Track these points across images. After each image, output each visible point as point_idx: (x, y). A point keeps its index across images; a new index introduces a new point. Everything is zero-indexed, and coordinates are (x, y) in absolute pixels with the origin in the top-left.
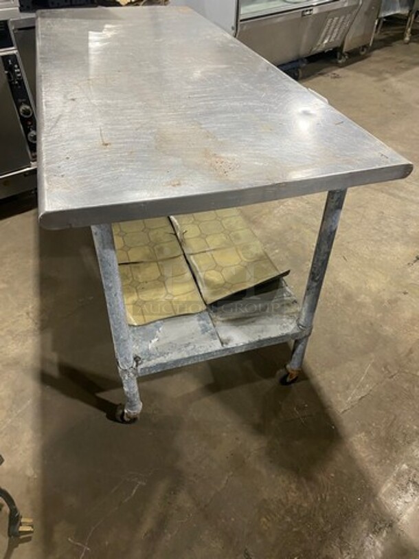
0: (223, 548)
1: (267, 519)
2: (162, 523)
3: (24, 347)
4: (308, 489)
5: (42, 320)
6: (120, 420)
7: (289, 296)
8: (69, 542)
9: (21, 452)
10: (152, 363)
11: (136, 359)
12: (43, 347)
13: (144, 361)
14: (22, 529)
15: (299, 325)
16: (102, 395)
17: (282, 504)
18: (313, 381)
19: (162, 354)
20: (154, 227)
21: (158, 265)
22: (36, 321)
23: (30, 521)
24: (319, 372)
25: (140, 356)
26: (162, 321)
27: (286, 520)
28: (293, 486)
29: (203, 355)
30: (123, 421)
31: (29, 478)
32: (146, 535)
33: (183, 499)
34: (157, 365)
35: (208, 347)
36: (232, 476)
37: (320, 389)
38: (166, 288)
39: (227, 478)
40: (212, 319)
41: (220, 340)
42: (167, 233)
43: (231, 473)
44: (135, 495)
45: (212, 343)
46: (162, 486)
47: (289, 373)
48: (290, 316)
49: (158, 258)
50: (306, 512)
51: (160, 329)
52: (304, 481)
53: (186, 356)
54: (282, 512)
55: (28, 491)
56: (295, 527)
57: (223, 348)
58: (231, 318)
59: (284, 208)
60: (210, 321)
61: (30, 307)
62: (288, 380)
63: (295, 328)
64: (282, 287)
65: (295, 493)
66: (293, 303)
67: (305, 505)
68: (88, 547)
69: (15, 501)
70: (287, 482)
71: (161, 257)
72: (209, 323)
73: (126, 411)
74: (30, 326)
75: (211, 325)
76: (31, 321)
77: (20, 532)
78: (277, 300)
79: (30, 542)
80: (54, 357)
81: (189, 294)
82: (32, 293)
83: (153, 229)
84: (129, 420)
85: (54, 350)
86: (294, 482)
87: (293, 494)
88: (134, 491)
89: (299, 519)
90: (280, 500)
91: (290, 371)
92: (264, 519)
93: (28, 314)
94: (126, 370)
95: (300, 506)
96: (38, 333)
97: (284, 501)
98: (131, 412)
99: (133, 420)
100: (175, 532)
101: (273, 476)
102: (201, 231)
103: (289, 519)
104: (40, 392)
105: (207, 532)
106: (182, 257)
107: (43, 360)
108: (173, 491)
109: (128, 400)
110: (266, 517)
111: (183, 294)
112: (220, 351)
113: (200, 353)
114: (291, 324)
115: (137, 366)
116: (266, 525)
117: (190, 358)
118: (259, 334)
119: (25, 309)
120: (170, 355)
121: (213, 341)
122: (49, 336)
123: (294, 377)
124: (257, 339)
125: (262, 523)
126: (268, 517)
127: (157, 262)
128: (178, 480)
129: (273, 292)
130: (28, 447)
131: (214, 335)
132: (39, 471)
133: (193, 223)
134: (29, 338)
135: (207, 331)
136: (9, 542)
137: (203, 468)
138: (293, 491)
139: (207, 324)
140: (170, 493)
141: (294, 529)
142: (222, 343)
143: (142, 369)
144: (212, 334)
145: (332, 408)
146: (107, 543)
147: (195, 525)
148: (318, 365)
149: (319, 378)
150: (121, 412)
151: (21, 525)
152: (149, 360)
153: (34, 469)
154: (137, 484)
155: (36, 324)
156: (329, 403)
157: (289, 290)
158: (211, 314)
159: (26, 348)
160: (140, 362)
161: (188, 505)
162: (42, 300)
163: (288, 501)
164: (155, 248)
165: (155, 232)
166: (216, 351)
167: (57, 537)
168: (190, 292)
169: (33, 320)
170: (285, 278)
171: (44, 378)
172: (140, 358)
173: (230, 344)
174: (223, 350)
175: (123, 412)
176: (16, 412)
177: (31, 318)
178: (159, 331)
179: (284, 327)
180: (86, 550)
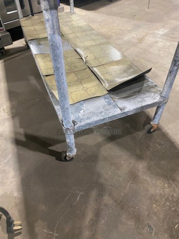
0: (135, 224)
1: (156, 205)
2: (97, 214)
3: (4, 127)
4: (174, 186)
5: (12, 113)
6: (64, 160)
7: (152, 83)
8: (45, 232)
9: (9, 183)
10: (83, 123)
11: (74, 122)
12: (14, 126)
13: (78, 123)
14: (15, 228)
15: (161, 97)
16: (51, 148)
17: (163, 196)
18: (163, 130)
19: (88, 118)
20: (69, 56)
21: (75, 74)
22: (9, 114)
23: (19, 222)
24: (165, 126)
25: (75, 120)
26: (84, 102)
27: (167, 204)
28: (166, 185)
29: (111, 117)
30: (66, 160)
31: (16, 198)
32: (89, 222)
33: (107, 199)
34: (86, 124)
35: (114, 112)
36: (131, 183)
37: (168, 134)
38: (82, 85)
39: (129, 185)
40: (112, 98)
41: (119, 108)
42: (76, 58)
43: (131, 182)
44: (79, 200)
45: (116, 110)
46: (94, 194)
47: (152, 127)
48: (156, 92)
49: (74, 71)
50: (176, 198)
51: (84, 105)
52: (171, 182)
53: (102, 118)
54: (163, 200)
55: (16, 205)
56: (173, 208)
57: (122, 112)
58: (122, 96)
59: (129, 51)
60: (111, 99)
61: (5, 107)
62: (152, 130)
63: (160, 99)
64: (147, 79)
65: (168, 189)
66: (155, 86)
67: (175, 195)
68: (56, 233)
69: (9, 212)
70: (162, 184)
71: (76, 70)
72: (111, 100)
73: (67, 154)
74: (6, 116)
75: (112, 101)
76: (6, 114)
77: (14, 230)
78: (146, 86)
79: (21, 235)
80: (22, 131)
81: (96, 86)
82: (5, 100)
83: (69, 57)
84: (69, 159)
85: (21, 127)
86: (166, 183)
87: (167, 190)
88: (78, 198)
89: (174, 203)
90: (161, 194)
91: (153, 125)
92: (155, 205)
93: (4, 110)
94: (68, 128)
95: (172, 196)
96: (11, 119)
97: (163, 194)
98: (71, 154)
99: (72, 159)
100: (106, 219)
101: (154, 181)
102: (95, 56)
103: (168, 204)
104: (16, 150)
105: (124, 216)
106: (88, 69)
107: (16, 133)
108: (100, 195)
109: (69, 147)
110: (155, 204)
111: (93, 87)
112: (120, 114)
113: (110, 116)
114: (157, 96)
115: (74, 125)
116: (157, 209)
117: (104, 119)
118: (141, 103)
119: (2, 108)
120: (92, 118)
121: (115, 109)
122: (17, 120)
123: (155, 129)
124: (141, 106)
125: (154, 207)
126: (157, 204)
127: (74, 72)
128: (102, 189)
129: (143, 82)
130: (13, 180)
131: (116, 106)
132: (21, 193)
133: (90, 53)
134: (6, 122)
135: (111, 104)
136: (8, 236)
137: (115, 181)
138: (166, 188)
139: (110, 101)
140: (99, 197)
141: (173, 209)
142: (121, 110)
143: (77, 127)
144: (114, 106)
145: (176, 143)
146: (67, 230)
147: (117, 213)
148: (164, 122)
149: (166, 128)
150: (64, 155)
151: (14, 226)
152: (81, 122)
153: (18, 192)
154: (80, 194)
155: (9, 115)
156: (174, 141)
157: (151, 80)
158: (111, 96)
159: (5, 128)
160: (76, 123)
161: (110, 202)
162: (10, 103)
163: (165, 194)
164: (71, 66)
165: (70, 58)
166: (118, 114)
167: (37, 230)
168: (96, 85)
169: (8, 113)
170: (146, 74)
171: (18, 142)
172: (75, 122)
173: (125, 110)
174: (122, 113)
175: (66, 155)
176: (3, 162)
177: (6, 112)
178: (83, 106)
179: (154, 99)
180: (56, 235)
